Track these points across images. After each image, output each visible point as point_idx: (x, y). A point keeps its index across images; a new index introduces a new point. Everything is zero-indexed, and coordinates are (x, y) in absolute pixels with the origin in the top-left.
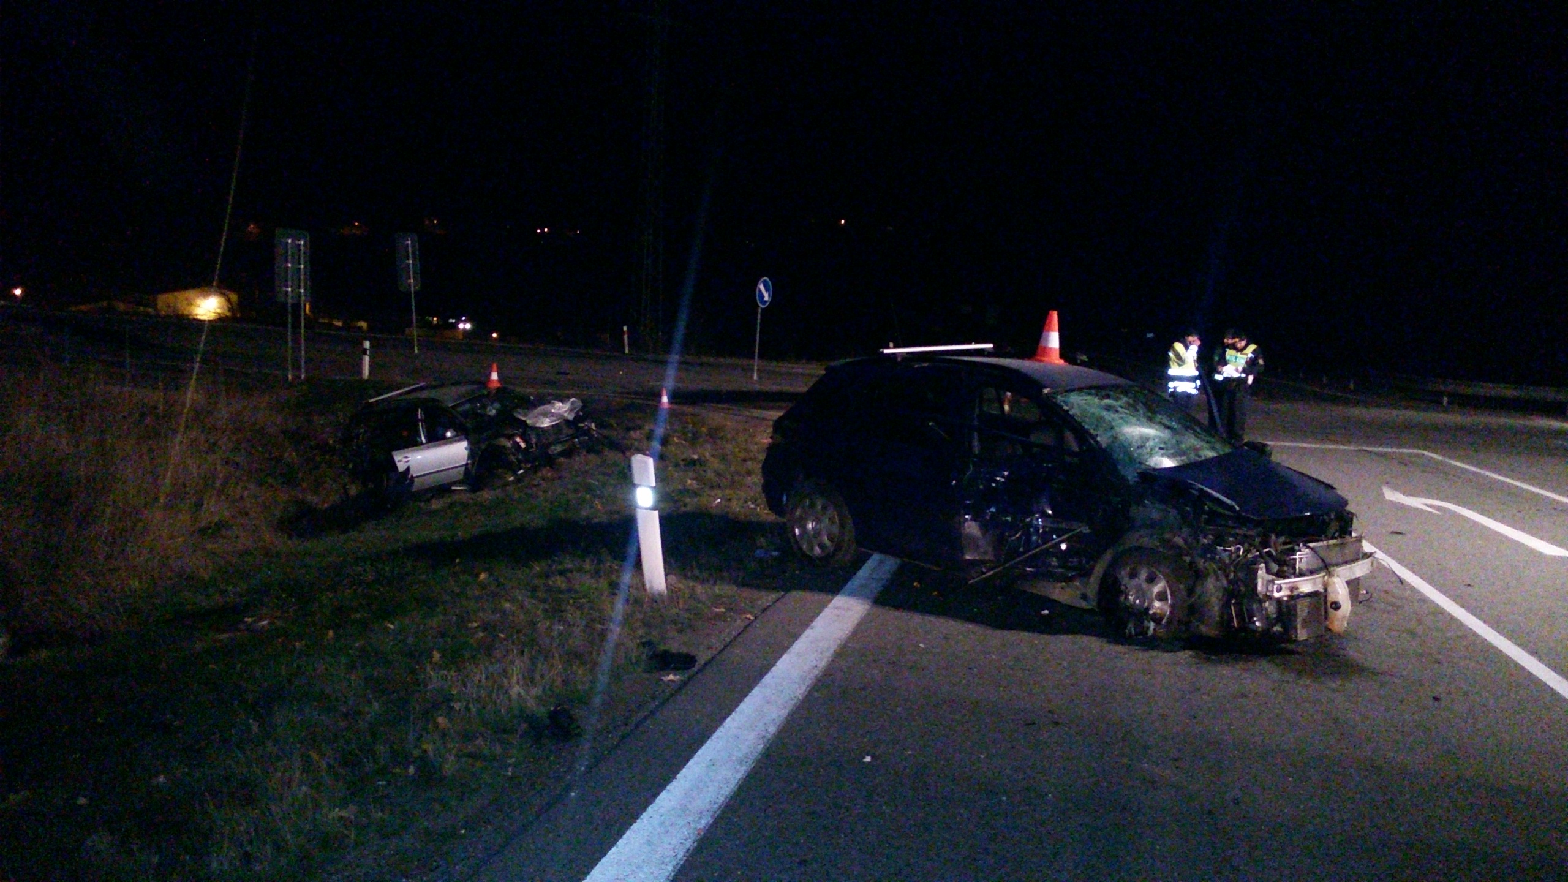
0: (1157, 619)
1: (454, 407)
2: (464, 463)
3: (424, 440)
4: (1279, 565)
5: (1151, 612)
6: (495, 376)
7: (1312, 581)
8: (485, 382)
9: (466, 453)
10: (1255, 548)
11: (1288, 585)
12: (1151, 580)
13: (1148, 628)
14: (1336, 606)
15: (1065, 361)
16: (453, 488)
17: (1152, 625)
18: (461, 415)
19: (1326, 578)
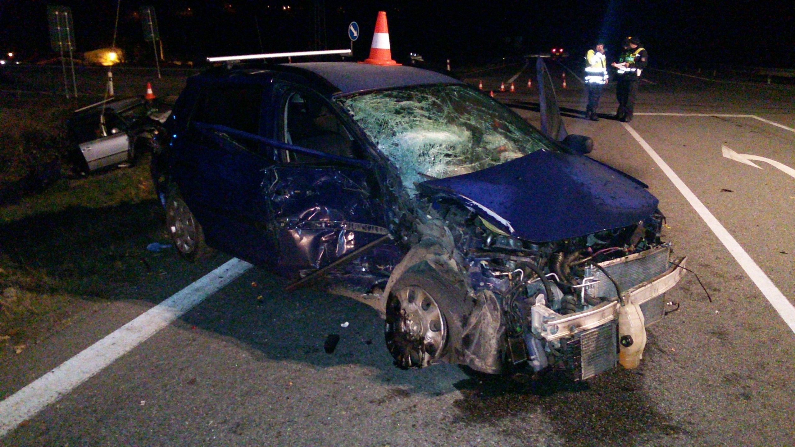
0: (431, 349)
1: (121, 113)
2: (127, 149)
3: (105, 135)
4: (565, 293)
5: (425, 342)
6: (150, 91)
7: (600, 313)
8: (144, 95)
9: (127, 143)
10: (536, 273)
11: (567, 324)
12: (427, 305)
13: (423, 359)
14: (628, 341)
15: (397, 62)
16: (120, 166)
17: (427, 356)
18: (124, 118)
19: (619, 305)
